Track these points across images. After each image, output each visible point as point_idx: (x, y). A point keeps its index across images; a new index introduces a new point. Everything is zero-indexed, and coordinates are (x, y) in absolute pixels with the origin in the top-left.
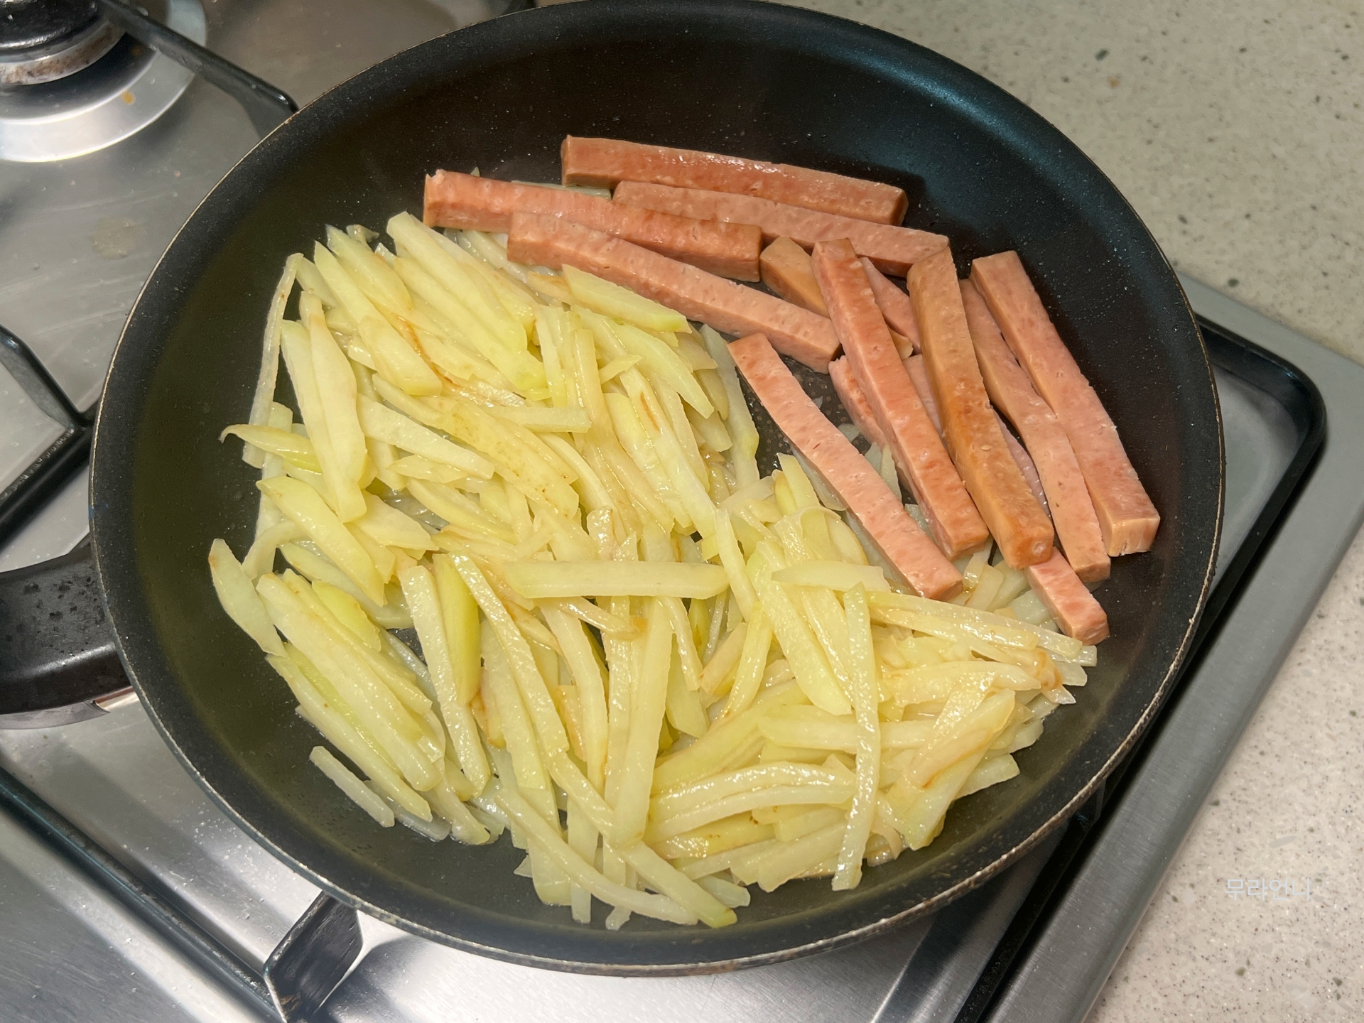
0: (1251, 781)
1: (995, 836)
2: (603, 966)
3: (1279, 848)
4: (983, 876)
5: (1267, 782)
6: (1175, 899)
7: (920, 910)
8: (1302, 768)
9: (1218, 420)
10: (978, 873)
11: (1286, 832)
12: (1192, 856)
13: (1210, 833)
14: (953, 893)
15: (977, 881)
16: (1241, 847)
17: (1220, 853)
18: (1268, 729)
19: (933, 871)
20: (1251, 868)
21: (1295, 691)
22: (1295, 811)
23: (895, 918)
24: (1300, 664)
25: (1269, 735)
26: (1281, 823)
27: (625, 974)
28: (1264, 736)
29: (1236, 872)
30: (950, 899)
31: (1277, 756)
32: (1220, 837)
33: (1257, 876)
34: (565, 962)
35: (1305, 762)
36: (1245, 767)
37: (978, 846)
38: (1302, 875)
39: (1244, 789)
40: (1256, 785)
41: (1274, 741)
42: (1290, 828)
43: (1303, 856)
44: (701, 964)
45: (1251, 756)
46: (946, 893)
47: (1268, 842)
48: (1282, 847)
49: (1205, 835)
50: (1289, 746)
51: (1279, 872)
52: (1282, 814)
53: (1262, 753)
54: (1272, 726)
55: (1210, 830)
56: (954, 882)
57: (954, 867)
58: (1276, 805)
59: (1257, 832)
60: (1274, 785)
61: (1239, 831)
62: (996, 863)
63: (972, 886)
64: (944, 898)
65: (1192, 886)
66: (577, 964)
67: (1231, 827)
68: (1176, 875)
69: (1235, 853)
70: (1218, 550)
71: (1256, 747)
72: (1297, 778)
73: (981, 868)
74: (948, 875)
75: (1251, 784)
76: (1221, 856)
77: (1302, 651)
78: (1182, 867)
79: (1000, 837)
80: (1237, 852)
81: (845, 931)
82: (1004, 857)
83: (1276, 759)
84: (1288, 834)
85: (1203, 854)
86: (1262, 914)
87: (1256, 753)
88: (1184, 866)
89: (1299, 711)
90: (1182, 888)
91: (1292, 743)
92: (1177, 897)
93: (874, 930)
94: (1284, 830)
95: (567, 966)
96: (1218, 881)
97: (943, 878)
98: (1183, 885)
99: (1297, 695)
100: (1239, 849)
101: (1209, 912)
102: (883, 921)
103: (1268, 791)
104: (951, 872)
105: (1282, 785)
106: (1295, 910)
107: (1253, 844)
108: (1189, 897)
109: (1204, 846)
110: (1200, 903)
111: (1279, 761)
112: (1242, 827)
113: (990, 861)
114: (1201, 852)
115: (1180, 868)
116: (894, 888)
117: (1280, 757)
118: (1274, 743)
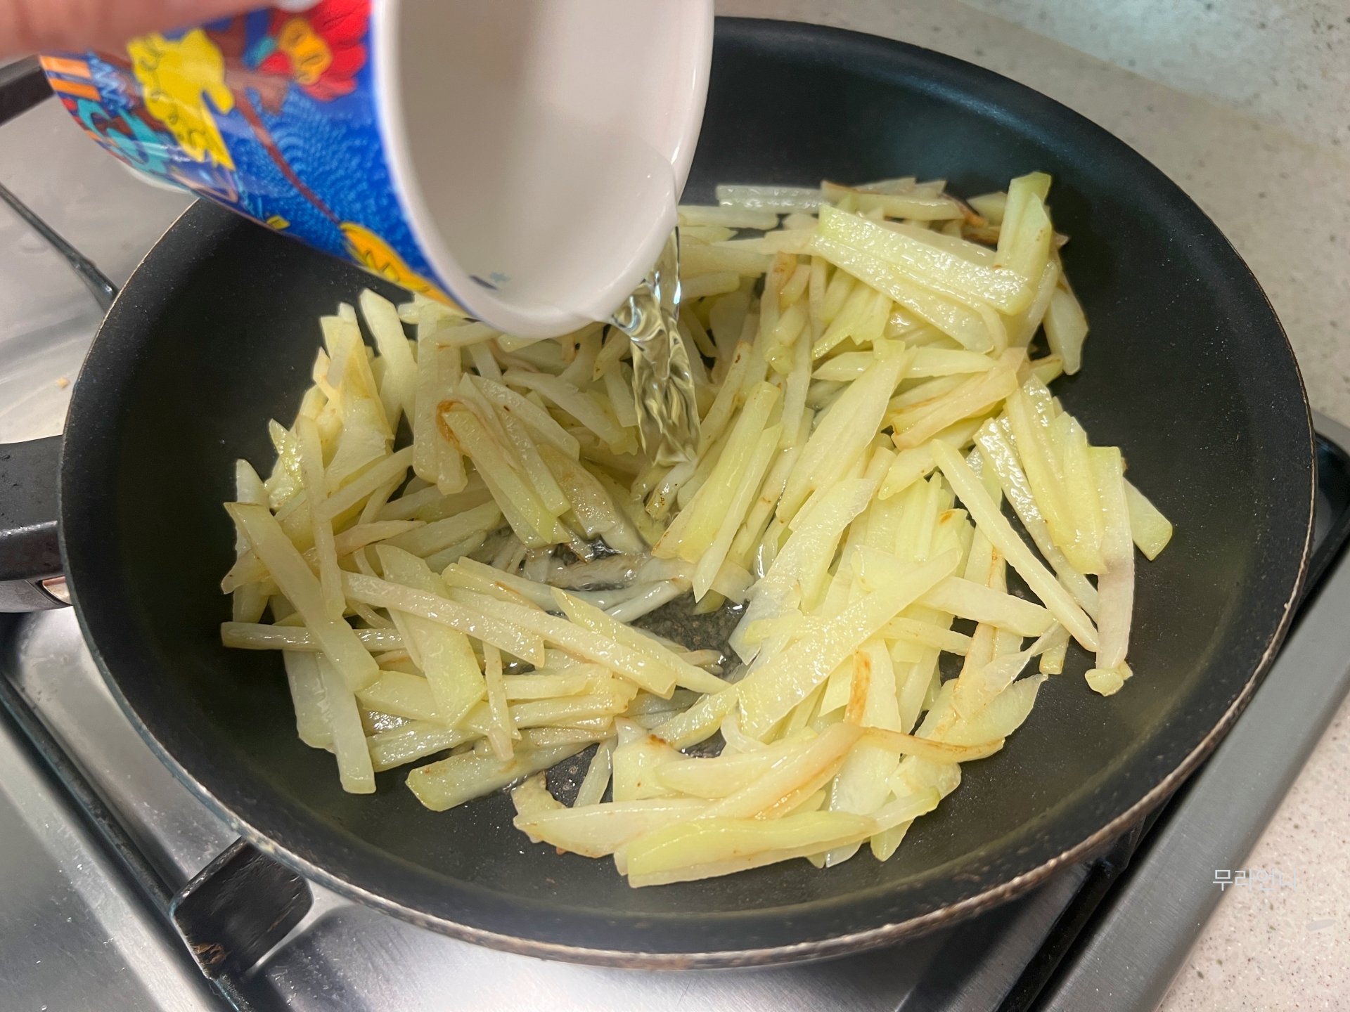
0: (1285, 854)
1: (1038, 836)
2: (516, 941)
3: (1316, 932)
4: (1022, 885)
5: (1303, 858)
6: (1200, 975)
7: (935, 920)
8: (1340, 848)
9: (1305, 401)
10: (1017, 880)
11: (1324, 914)
12: (1220, 930)
13: (1240, 906)
14: (982, 903)
15: (1015, 890)
16: (1275, 926)
17: (1251, 930)
18: (1303, 802)
19: (956, 871)
20: (1285, 950)
21: (1331, 765)
22: (1334, 892)
23: (905, 925)
24: (1335, 739)
25: (1303, 808)
26: (1318, 904)
27: (545, 955)
28: (1298, 808)
29: (1269, 953)
30: (978, 910)
31: (1313, 831)
32: (1251, 911)
33: (1293, 960)
34: (469, 929)
35: (1344, 842)
36: (1278, 839)
37: (1016, 846)
38: (1343, 965)
39: (1278, 863)
40: (1291, 860)
41: (1311, 815)
42: (1328, 910)
43: (1343, 943)
44: (643, 955)
45: (1284, 828)
46: (973, 900)
47: (1305, 923)
48: (1322, 931)
49: (1234, 908)
50: (1326, 823)
51: (1317, 957)
52: (1320, 895)
53: (1296, 827)
54: (1306, 799)
55: (1239, 903)
56: (984, 887)
57: (985, 869)
58: (1313, 884)
59: (1292, 911)
60: (1310, 863)
61: (1272, 908)
62: (1040, 869)
63: (1007, 895)
64: (970, 909)
65: (1220, 962)
66: (484, 933)
67: (1263, 902)
68: (1202, 949)
69: (1268, 932)
70: (1314, 533)
71: (1290, 819)
72: (1335, 857)
73: (1020, 873)
74: (976, 878)
75: (1285, 858)
76: (1252, 933)
77: (1337, 725)
78: (1208, 940)
79: (1047, 837)
80: (1270, 930)
81: (838, 934)
82: (1052, 862)
83: (1313, 835)
84: (1326, 917)
85: (1233, 929)
86: (1298, 1004)
87: (1290, 826)
88: (1211, 939)
89: (1336, 787)
90: (1208, 964)
91: (1329, 820)
92: (1203, 972)
93: (874, 938)
94: (1322, 912)
95: (471, 935)
96: (1249, 960)
97: (969, 882)
98: (1209, 960)
99: (1333, 770)
100: (1272, 928)
101: (1238, 994)
102: (888, 928)
103: (1303, 868)
104: (981, 874)
105: (1319, 863)
106: (1336, 1003)
107: (1288, 924)
108: (1216, 975)
109: (1233, 920)
110: (1229, 983)
111: (1315, 836)
112: (1276, 905)
113: (1033, 865)
114: (1230, 925)
115: (1207, 941)
116: (905, 887)
117: (1316, 832)
118: (1309, 817)
